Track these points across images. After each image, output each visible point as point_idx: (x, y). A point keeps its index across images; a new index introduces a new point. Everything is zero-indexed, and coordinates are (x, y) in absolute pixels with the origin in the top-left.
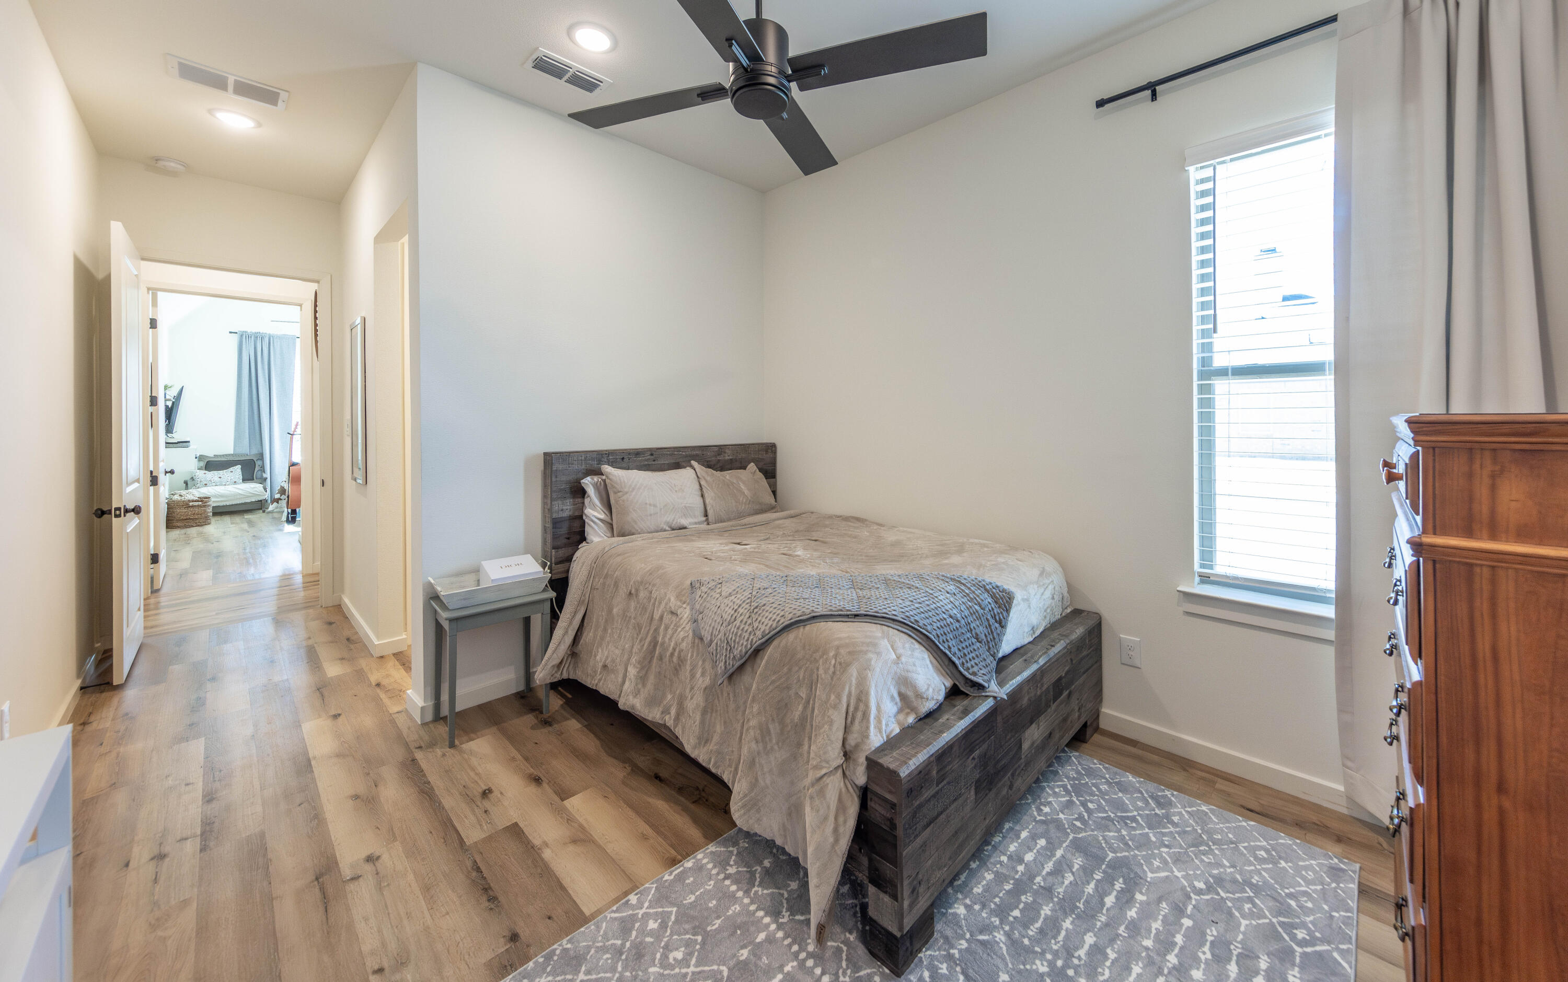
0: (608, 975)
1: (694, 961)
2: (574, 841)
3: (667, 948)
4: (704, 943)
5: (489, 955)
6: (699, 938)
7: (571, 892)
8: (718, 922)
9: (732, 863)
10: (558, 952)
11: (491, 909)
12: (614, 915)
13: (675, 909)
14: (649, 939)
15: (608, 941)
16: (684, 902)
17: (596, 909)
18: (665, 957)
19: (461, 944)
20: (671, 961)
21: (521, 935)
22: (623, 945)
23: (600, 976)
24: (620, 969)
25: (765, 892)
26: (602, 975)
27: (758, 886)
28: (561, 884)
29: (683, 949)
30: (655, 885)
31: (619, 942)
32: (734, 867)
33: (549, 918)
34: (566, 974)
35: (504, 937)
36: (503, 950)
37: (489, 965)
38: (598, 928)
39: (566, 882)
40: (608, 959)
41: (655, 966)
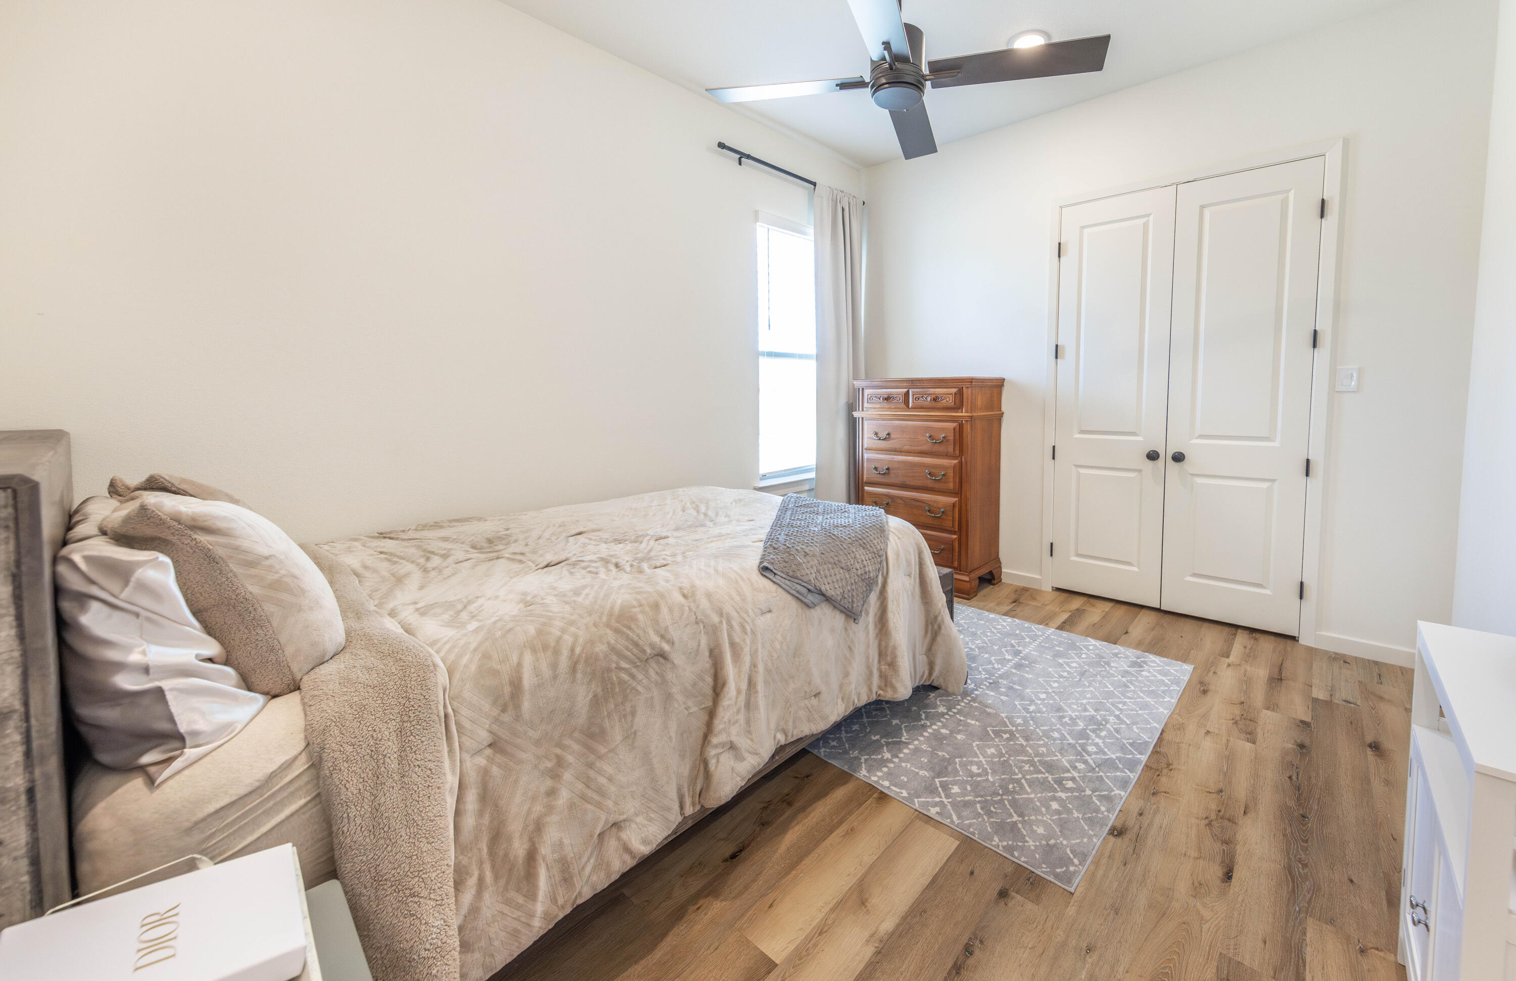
0: (1006, 802)
1: (976, 759)
2: (863, 903)
3: (972, 775)
4: (960, 756)
5: (1029, 905)
6: (957, 760)
7: (937, 870)
8: (940, 753)
9: (879, 757)
10: (1005, 843)
11: (981, 942)
12: (955, 818)
13: (937, 780)
14: (969, 788)
15: (980, 813)
16: (928, 776)
17: (951, 838)
18: (979, 775)
19: (1030, 946)
20: (980, 771)
21: (998, 889)
22: (979, 802)
23: (1009, 808)
24: (999, 798)
25: (905, 734)
26: (1008, 806)
27: (901, 739)
28: (930, 883)
29: (969, 767)
30: (916, 800)
31: (978, 806)
32: (884, 754)
33: (972, 873)
34: (1019, 829)
35: (1006, 904)
36: (1018, 897)
37: (1037, 900)
38: (970, 825)
39: (926, 880)
40: (995, 808)
41: (988, 779)
